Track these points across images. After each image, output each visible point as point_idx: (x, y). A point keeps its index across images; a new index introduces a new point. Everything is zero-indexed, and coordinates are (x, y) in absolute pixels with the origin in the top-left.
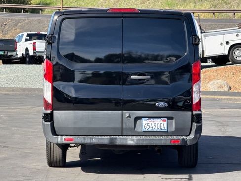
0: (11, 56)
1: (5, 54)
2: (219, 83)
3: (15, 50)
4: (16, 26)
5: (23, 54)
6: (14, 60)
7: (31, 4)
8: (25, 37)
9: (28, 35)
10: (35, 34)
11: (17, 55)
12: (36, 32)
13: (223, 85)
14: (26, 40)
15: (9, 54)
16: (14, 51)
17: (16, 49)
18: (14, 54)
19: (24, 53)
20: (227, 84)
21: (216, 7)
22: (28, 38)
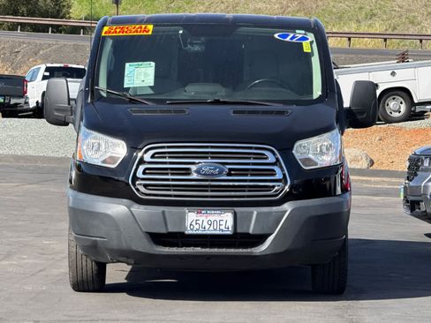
0: (16, 104)
1: (7, 101)
2: (353, 154)
3: (23, 94)
4: (36, 54)
5: (37, 102)
6: (21, 112)
7: (70, 18)
8: (42, 72)
9: (47, 69)
10: (60, 67)
11: (26, 103)
12: (62, 65)
13: (360, 158)
14: (45, 78)
15: (13, 101)
16: (22, 97)
17: (26, 93)
18: (21, 101)
19: (40, 101)
20: (367, 156)
21: (395, 28)
22: (47, 74)
